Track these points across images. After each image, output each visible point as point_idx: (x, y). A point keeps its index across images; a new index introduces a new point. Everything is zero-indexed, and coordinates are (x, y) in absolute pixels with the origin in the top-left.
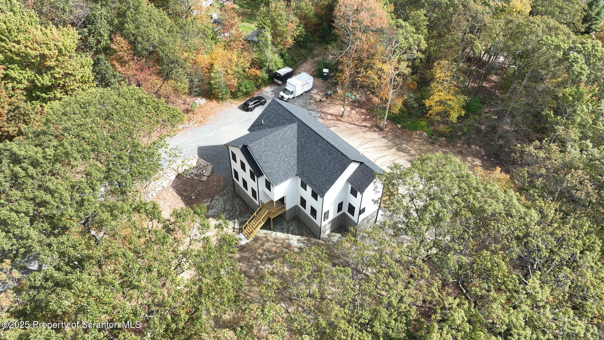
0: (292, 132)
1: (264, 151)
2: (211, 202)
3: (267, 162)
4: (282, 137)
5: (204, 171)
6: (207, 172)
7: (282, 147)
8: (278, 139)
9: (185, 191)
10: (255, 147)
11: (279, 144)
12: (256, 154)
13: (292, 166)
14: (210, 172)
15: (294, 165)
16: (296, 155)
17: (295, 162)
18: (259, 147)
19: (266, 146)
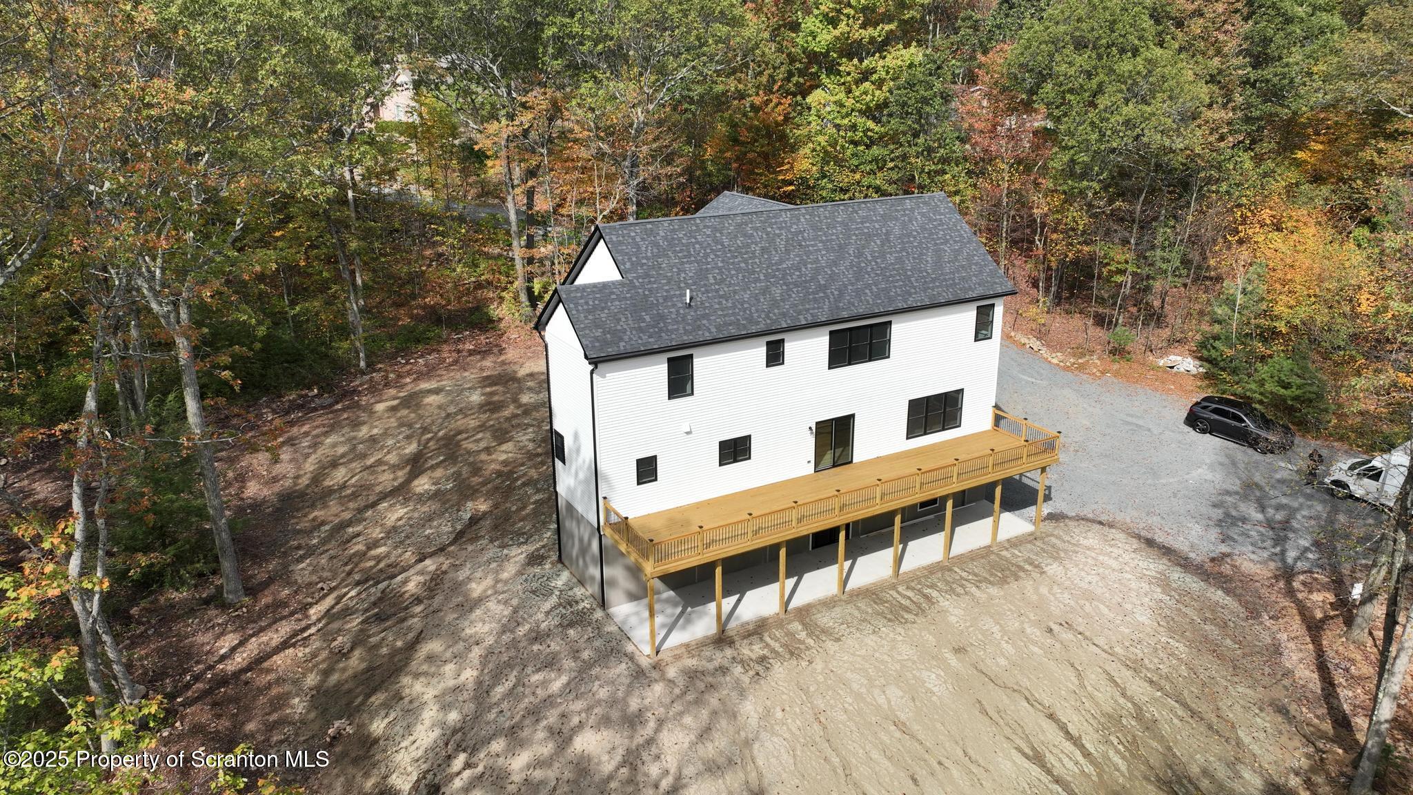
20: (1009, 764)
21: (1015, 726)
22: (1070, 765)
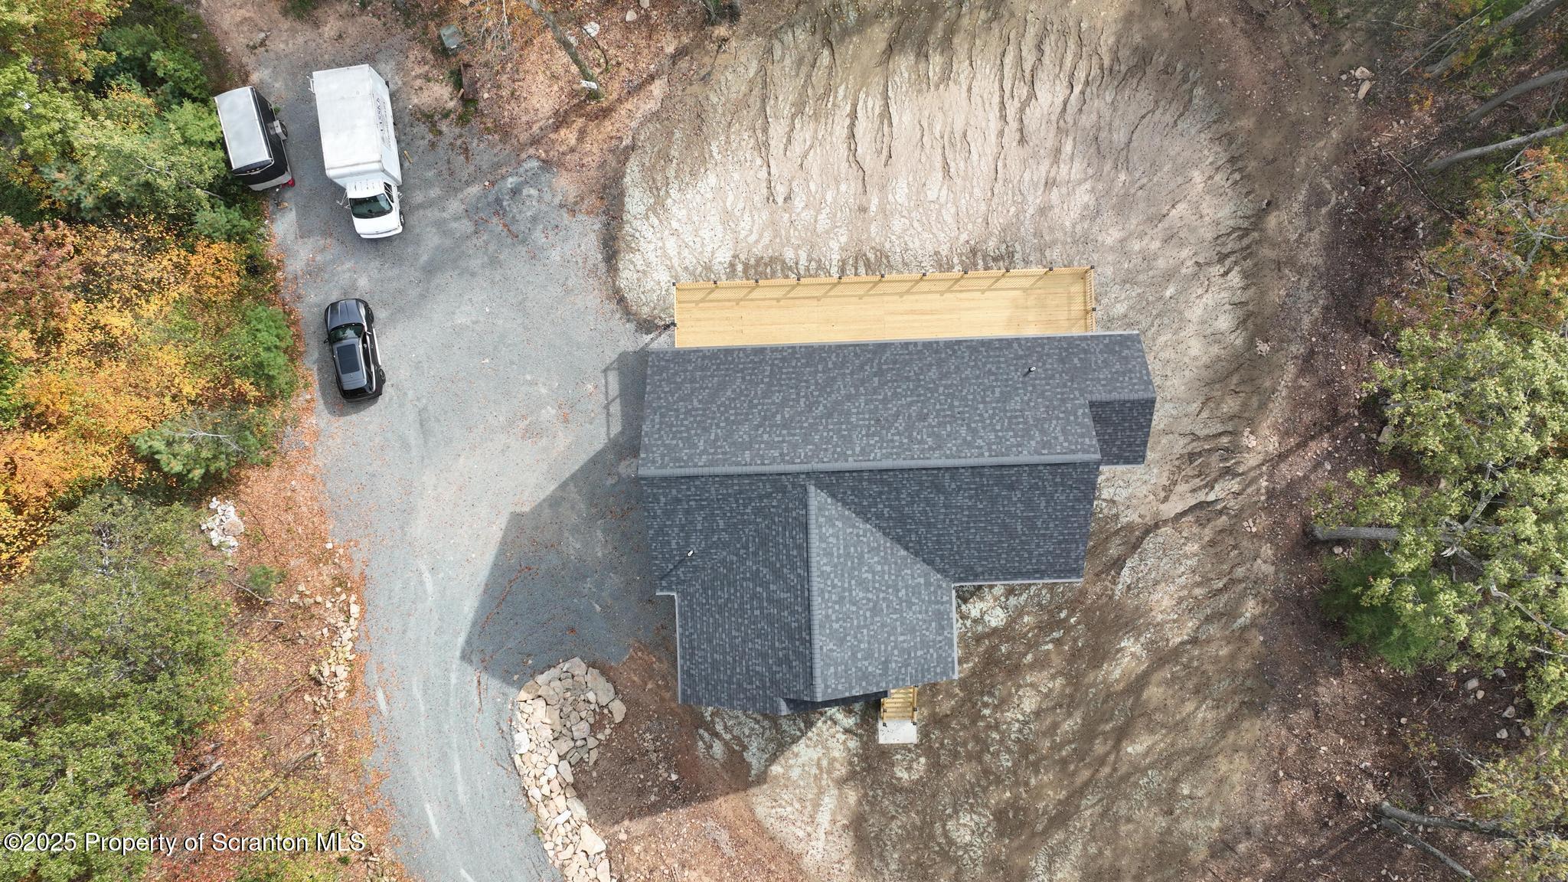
0: (830, 521)
1: (854, 655)
2: (716, 735)
3: (886, 663)
4: (835, 566)
5: (591, 696)
6: (599, 691)
7: (861, 583)
8: (834, 586)
9: (641, 792)
10: (832, 682)
11: (850, 591)
12: (851, 688)
13: (928, 584)
14: (602, 680)
15: (926, 575)
16: (903, 553)
17: (920, 567)
18: (836, 665)
19: (841, 641)
20: (904, 119)
21: (879, 139)
22: (870, 104)
